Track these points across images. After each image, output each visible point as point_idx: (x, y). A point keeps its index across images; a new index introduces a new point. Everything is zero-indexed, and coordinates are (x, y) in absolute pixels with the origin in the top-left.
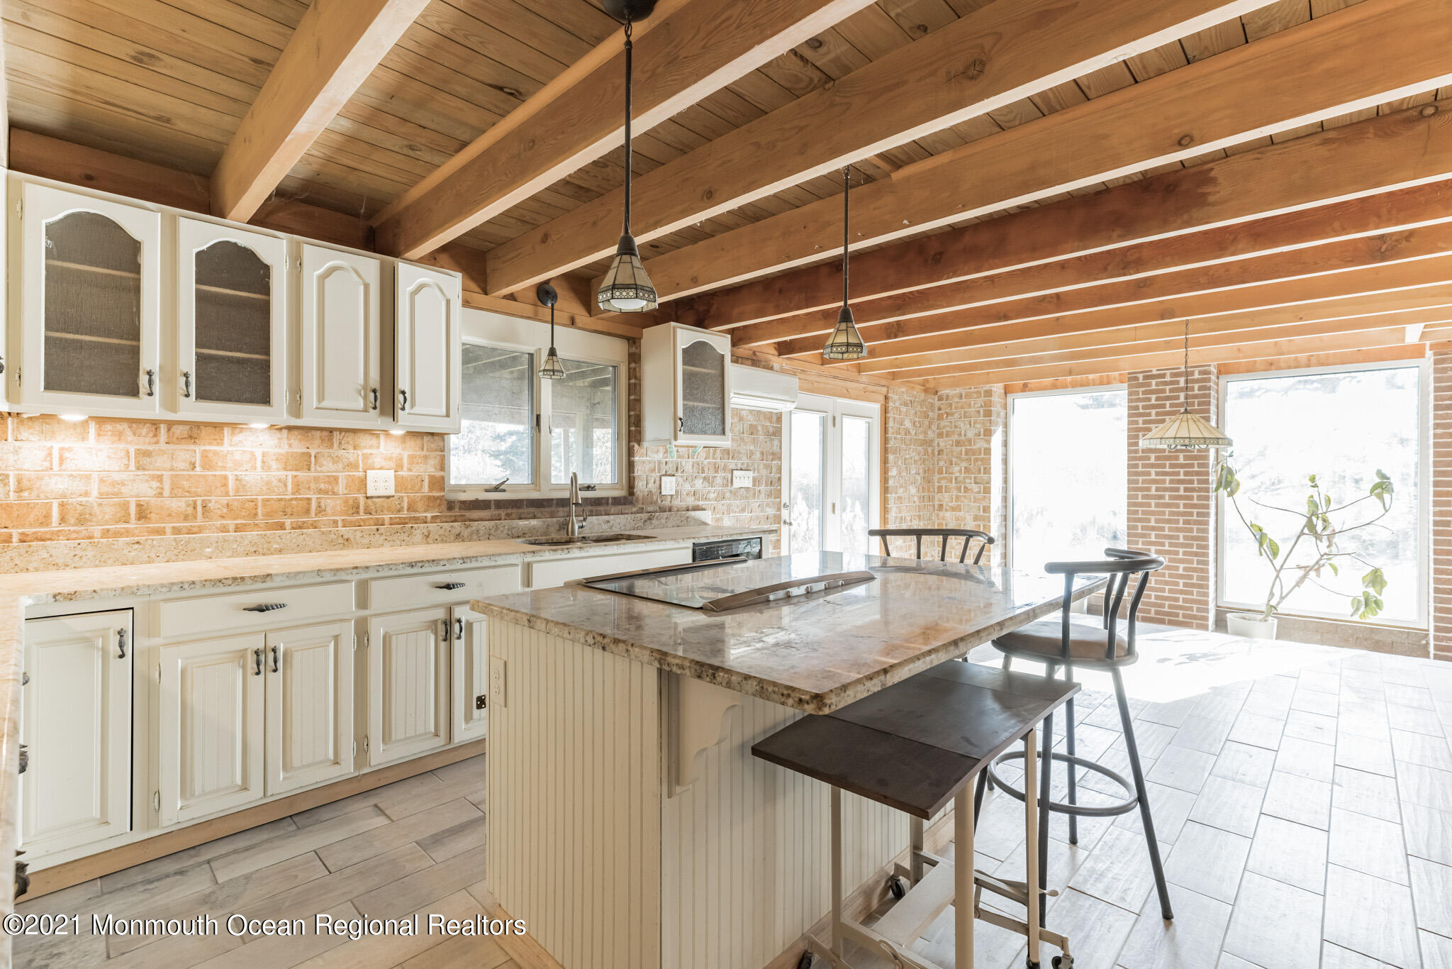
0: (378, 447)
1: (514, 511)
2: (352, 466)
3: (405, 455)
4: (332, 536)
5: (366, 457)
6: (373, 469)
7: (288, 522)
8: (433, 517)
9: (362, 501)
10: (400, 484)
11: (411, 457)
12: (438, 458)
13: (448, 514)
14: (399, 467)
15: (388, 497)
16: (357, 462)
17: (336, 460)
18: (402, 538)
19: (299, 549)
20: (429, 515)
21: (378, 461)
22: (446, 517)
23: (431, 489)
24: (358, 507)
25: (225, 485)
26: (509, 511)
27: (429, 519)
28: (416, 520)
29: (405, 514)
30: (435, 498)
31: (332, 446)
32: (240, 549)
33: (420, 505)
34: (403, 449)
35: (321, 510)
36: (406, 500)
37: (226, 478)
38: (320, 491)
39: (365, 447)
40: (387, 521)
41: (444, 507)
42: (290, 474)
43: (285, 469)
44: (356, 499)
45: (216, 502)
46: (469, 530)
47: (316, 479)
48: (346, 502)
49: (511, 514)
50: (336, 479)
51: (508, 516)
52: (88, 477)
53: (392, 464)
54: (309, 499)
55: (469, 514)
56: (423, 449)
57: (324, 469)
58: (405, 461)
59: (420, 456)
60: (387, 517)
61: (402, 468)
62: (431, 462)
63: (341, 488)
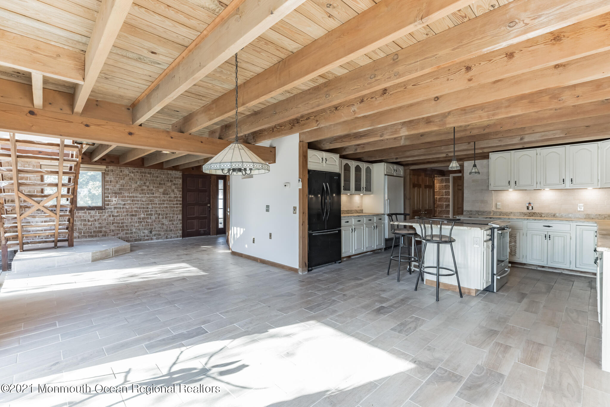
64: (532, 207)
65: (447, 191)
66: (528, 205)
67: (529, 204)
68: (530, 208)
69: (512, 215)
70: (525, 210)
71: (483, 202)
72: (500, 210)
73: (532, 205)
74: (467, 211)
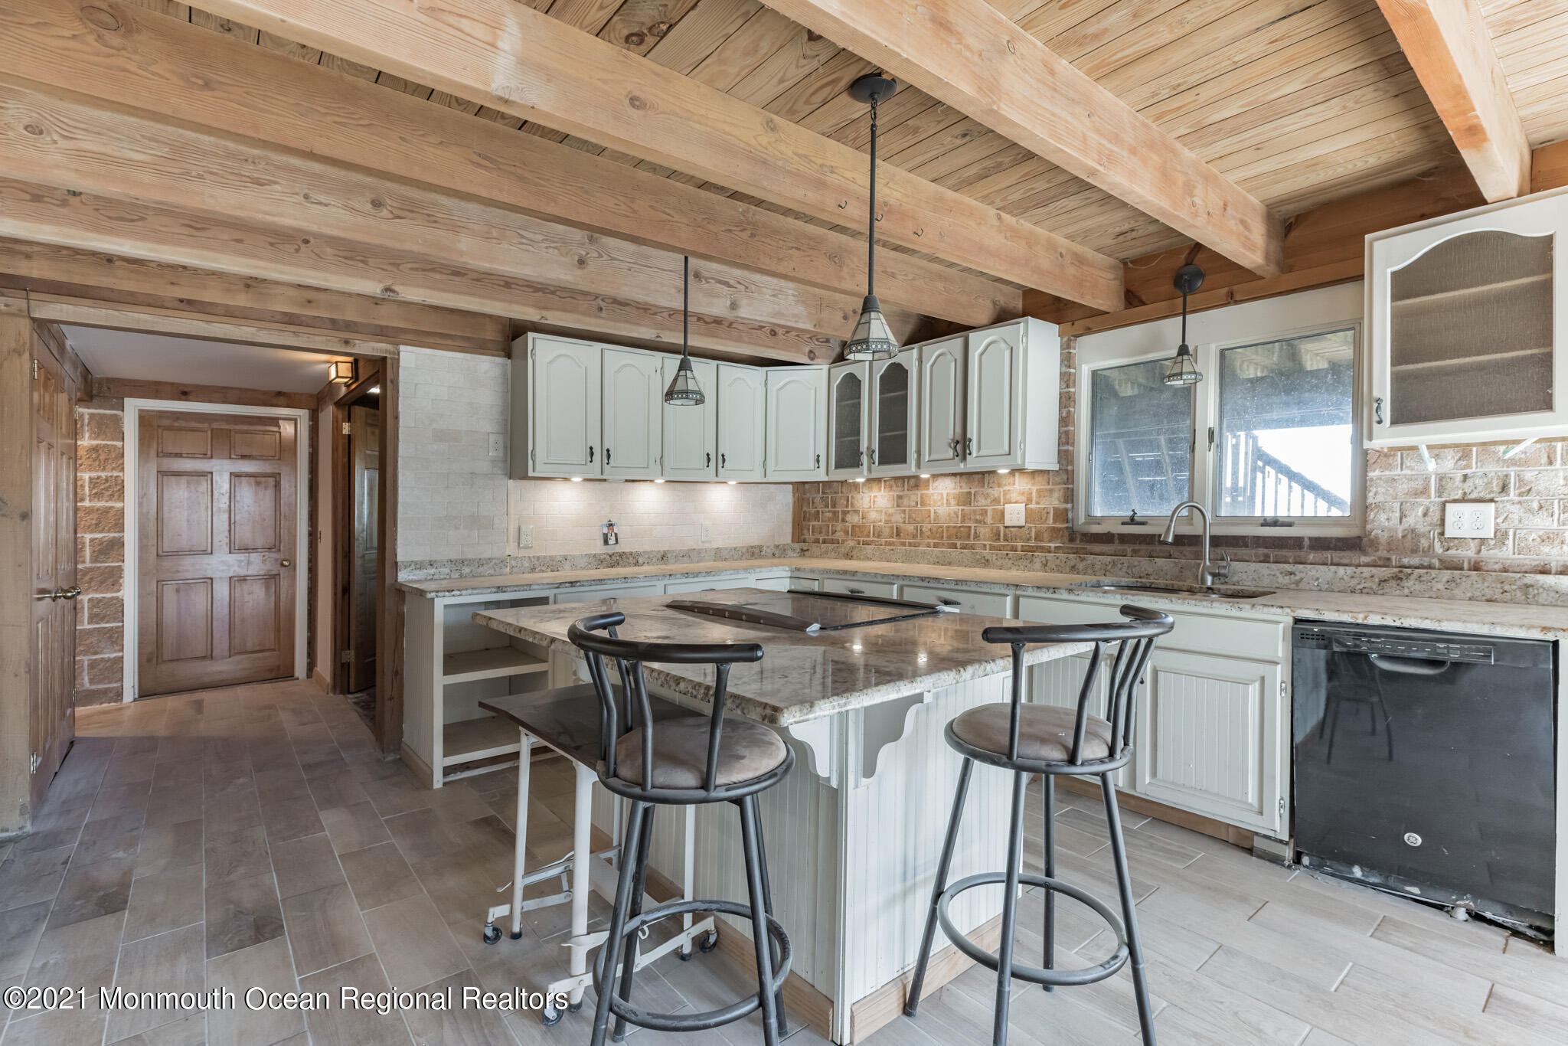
0: (1014, 484)
1: (1143, 547)
2: (996, 501)
3: (1034, 489)
4: (978, 557)
5: (1005, 493)
6: (1010, 503)
7: (959, 543)
8: (1056, 547)
9: (1002, 529)
10: (1030, 515)
11: (1039, 491)
12: (1062, 491)
13: (1070, 546)
14: (1029, 501)
15: (1021, 527)
16: (999, 497)
17: (987, 496)
18: (1024, 564)
19: (960, 564)
20: (1053, 545)
21: (1014, 496)
22: (1068, 548)
23: (1055, 521)
24: (999, 535)
25: (929, 516)
26: (1137, 547)
27: (1053, 549)
28: (1042, 549)
29: (1032, 543)
30: (1059, 530)
31: (983, 486)
32: (931, 560)
33: (1046, 536)
34: (1033, 484)
35: (977, 536)
36: (1034, 530)
37: (929, 511)
38: (977, 521)
39: (1005, 485)
40: (1019, 548)
41: (1066, 538)
42: (961, 508)
43: (958, 505)
44: (998, 527)
45: (926, 527)
46: (1084, 563)
47: (975, 512)
48: (992, 530)
49: (1139, 550)
50: (986, 511)
51: (1135, 553)
52: (881, 511)
53: (1024, 498)
54: (970, 527)
55: (1090, 547)
56: (1049, 483)
57: (979, 504)
58: (1034, 494)
59: (1046, 490)
60: (1019, 544)
61: (1031, 501)
62: (1056, 495)
63: (989, 520)
64: (616, 535)
65: (103, 475)
66: (605, 530)
67: (611, 525)
68: (612, 541)
69: (567, 566)
70: (599, 548)
71: (476, 522)
72: (531, 553)
73: (616, 531)
74: (416, 563)
